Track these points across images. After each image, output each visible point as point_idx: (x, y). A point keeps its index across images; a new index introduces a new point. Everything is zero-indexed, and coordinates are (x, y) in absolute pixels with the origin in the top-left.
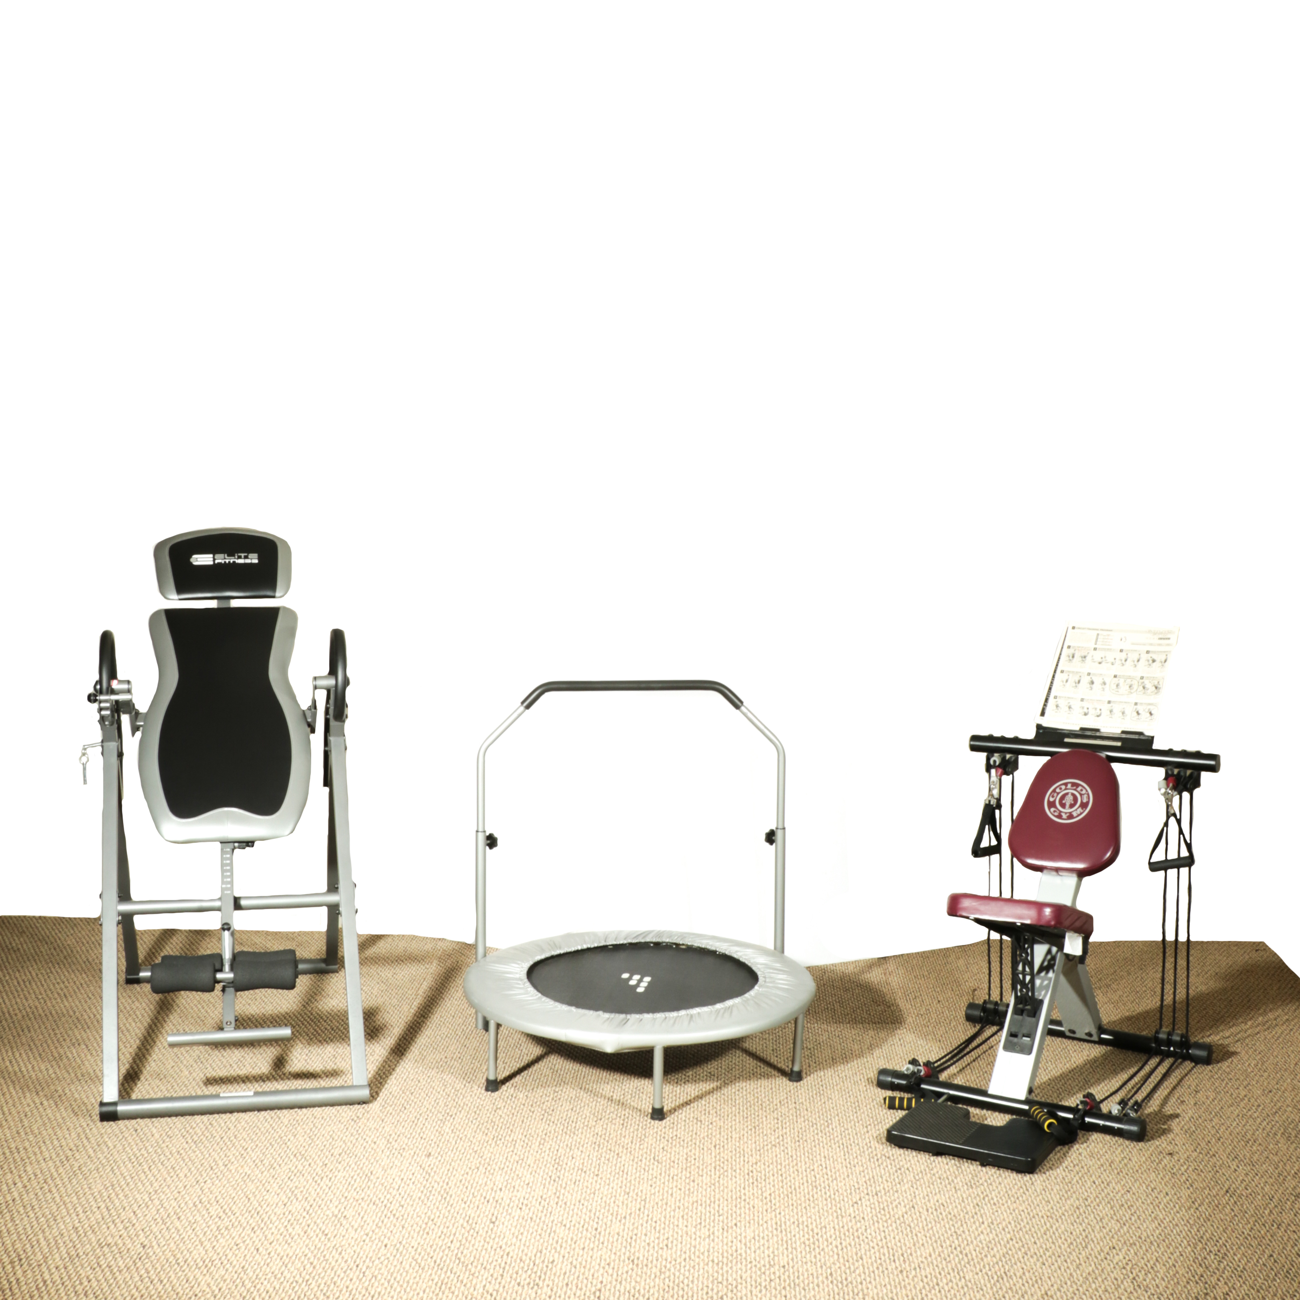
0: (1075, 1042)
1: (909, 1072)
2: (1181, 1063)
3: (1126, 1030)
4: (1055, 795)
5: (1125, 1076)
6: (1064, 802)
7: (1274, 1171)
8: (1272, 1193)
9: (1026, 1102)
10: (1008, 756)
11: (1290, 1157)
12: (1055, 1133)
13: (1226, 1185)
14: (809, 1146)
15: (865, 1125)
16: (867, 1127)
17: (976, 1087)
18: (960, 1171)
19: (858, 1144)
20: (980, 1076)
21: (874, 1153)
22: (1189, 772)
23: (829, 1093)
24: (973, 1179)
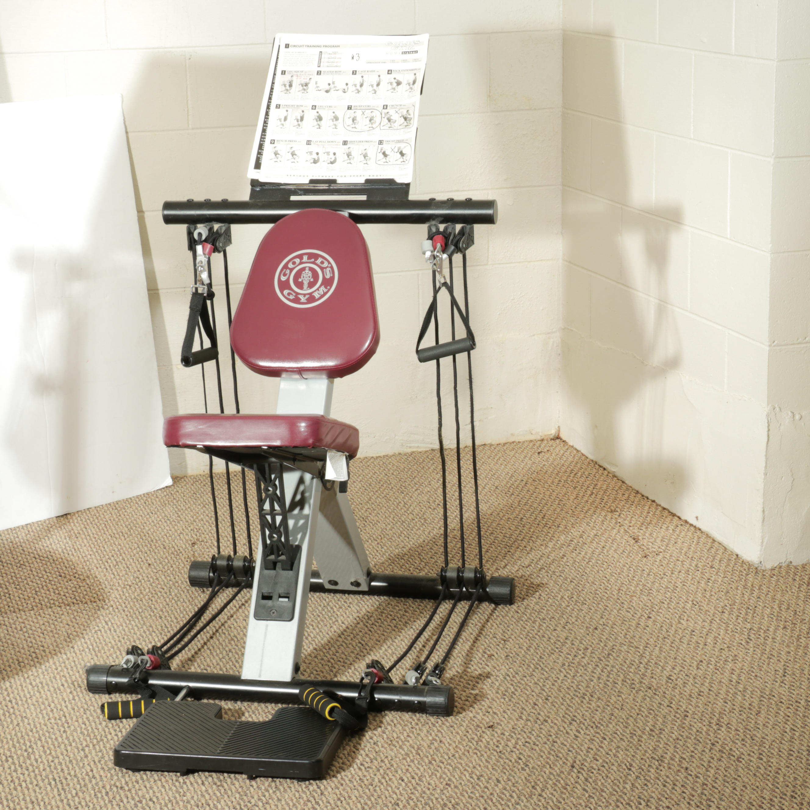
0: (338, 595)
1: (130, 665)
2: (478, 607)
3: (400, 573)
4: (288, 272)
5: (410, 633)
6: (300, 280)
7: (624, 731)
8: (629, 760)
9: (293, 684)
10: (216, 226)
11: (640, 710)
12: (340, 721)
13: (569, 759)
14: (7, 790)
15: (80, 747)
16: (83, 750)
17: (221, 672)
18: (223, 791)
19: (75, 776)
20: (223, 658)
21: (101, 784)
22: (458, 227)
23: (22, 710)
24: (242, 799)
